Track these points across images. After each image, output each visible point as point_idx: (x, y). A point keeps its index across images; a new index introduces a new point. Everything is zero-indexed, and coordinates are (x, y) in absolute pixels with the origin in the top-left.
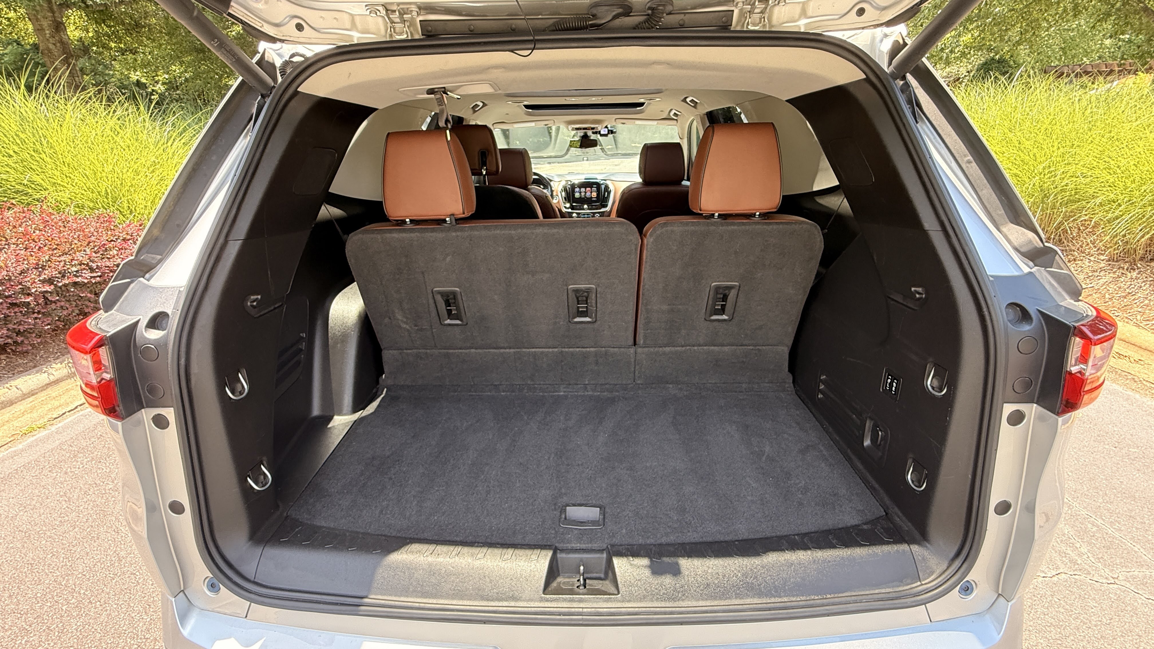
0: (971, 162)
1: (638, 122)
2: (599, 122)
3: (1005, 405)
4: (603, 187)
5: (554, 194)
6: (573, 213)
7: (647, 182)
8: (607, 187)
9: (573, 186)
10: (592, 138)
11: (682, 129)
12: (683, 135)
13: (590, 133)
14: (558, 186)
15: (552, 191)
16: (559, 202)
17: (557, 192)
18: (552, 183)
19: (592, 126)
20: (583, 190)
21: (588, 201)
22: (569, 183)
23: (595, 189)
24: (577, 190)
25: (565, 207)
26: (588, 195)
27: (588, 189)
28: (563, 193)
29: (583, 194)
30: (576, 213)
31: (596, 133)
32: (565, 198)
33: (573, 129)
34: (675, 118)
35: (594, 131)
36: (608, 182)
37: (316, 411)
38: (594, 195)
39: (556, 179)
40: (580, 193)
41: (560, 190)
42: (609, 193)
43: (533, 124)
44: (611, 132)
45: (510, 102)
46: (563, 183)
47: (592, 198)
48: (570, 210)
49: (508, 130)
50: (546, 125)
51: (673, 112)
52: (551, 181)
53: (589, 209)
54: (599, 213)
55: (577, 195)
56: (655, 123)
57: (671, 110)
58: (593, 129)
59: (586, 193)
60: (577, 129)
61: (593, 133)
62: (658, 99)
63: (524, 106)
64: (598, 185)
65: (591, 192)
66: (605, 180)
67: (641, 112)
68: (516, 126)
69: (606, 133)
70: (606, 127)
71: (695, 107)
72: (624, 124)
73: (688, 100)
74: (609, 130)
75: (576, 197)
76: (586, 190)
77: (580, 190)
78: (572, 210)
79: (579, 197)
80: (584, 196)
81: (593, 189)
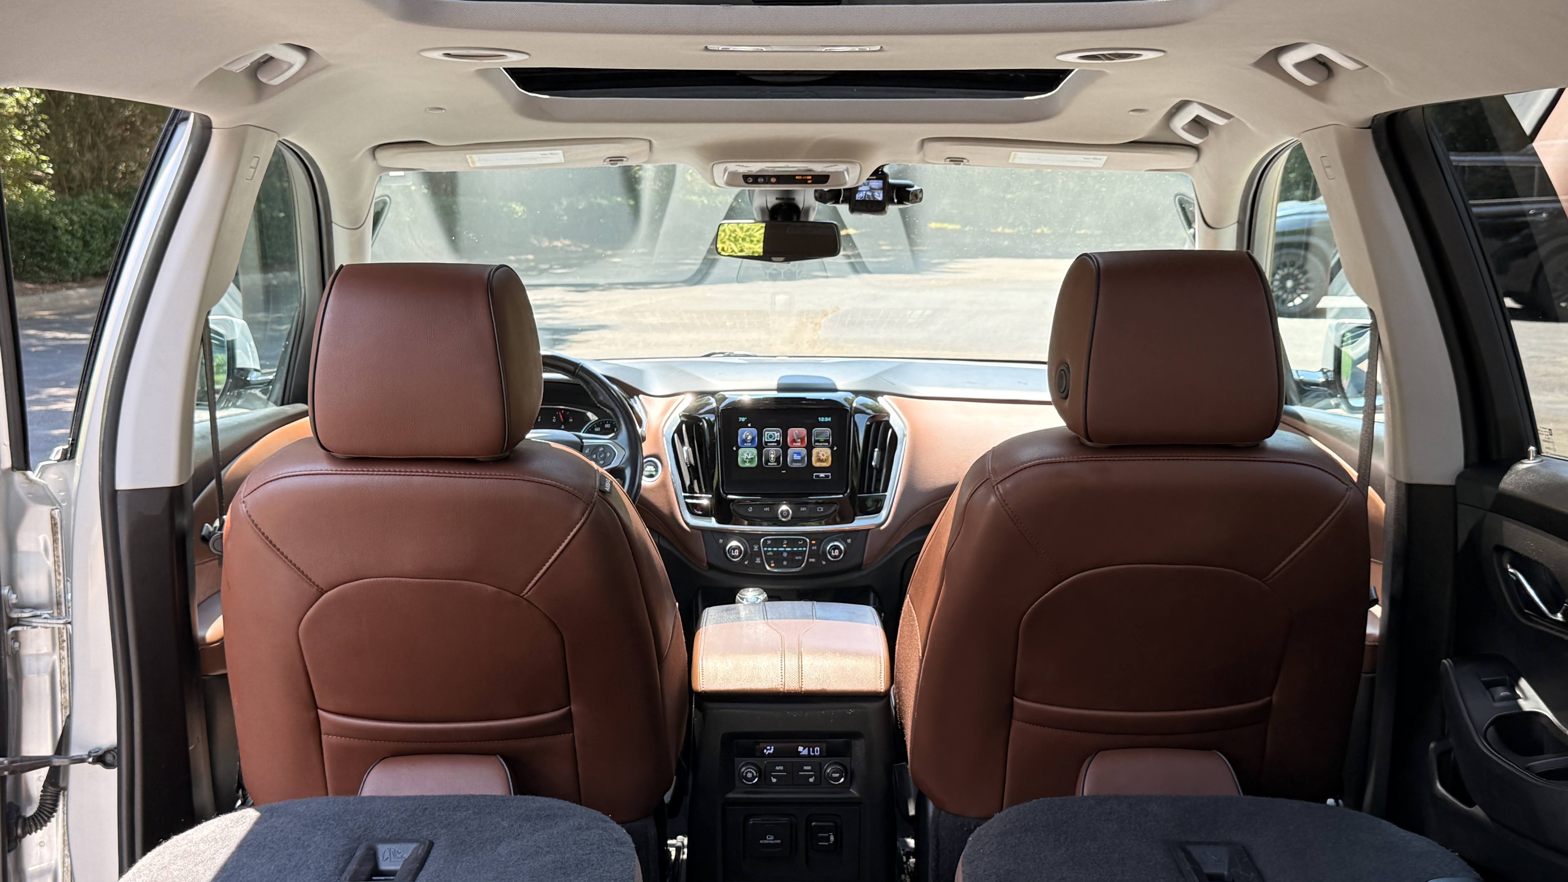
1: (1022, 156)
2: (847, 151)
4: (862, 422)
5: (647, 448)
6: (728, 535)
8: (879, 424)
9: (728, 418)
10: (812, 218)
11: (1217, 186)
12: (1220, 210)
13: (805, 196)
14: (660, 420)
15: (635, 441)
16: (663, 485)
17: (658, 443)
18: (637, 403)
19: (819, 168)
21: (796, 484)
22: (711, 402)
23: (828, 431)
25: (692, 508)
28: (685, 452)
30: (742, 535)
31: (835, 196)
32: (692, 469)
33: (733, 180)
34: (1194, 140)
35: (826, 188)
36: (884, 402)
39: (655, 384)
40: (760, 447)
41: (670, 433)
42: (889, 450)
43: (556, 156)
44: (901, 194)
45: (438, 55)
46: (687, 402)
47: (810, 469)
48: (712, 523)
50: (614, 160)
51: (1194, 111)
52: (632, 392)
53: (797, 520)
54: (843, 535)
55: (747, 456)
56: (1098, 159)
57: (1186, 104)
58: (823, 178)
59: (785, 447)
60: (752, 179)
61: (821, 197)
62: (1146, 55)
63: (514, 73)
64: (840, 414)
65: (810, 448)
66: (872, 394)
67: (1044, 114)
68: (479, 160)
69: (879, 196)
70: (879, 173)
71: (1316, 90)
72: (957, 161)
73: (1288, 58)
74: (888, 188)
75: (741, 464)
76: (785, 435)
77: (760, 435)
78: (719, 522)
79: (755, 464)
80: (777, 460)
81: (816, 430)
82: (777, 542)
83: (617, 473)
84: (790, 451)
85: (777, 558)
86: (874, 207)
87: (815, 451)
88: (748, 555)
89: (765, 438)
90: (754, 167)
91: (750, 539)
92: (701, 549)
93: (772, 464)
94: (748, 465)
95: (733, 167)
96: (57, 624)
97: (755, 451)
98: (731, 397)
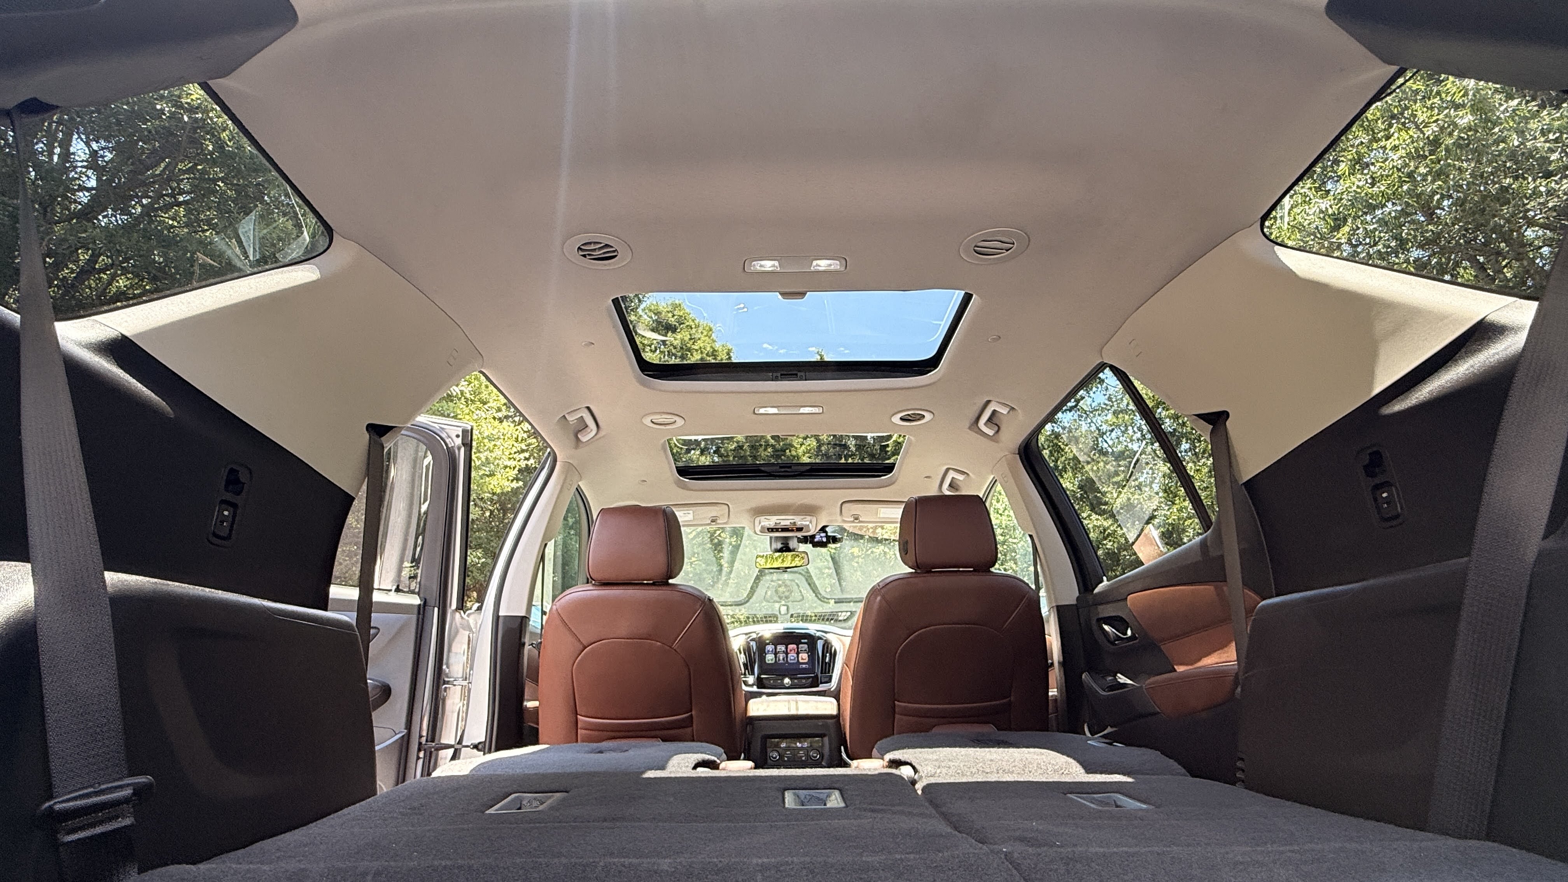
4: (821, 644)
6: (761, 694)
19: (799, 520)
20: (781, 648)
22: (758, 637)
23: (806, 646)
24: (770, 648)
25: (746, 683)
26: (792, 658)
27: (791, 647)
28: (742, 656)
29: (781, 656)
30: (768, 694)
31: (805, 539)
32: (745, 665)
33: (762, 529)
35: (803, 534)
36: (831, 637)
38: (804, 657)
40: (776, 654)
41: (735, 649)
42: (833, 656)
44: (835, 539)
46: (747, 637)
47: (798, 663)
48: (755, 689)
51: (951, 475)
53: (793, 686)
55: (770, 658)
57: (947, 471)
58: (801, 529)
59: (787, 653)
60: (771, 529)
61: (801, 540)
64: (811, 640)
65: (798, 653)
66: (826, 632)
67: (891, 482)
69: (824, 540)
70: (823, 529)
72: (856, 515)
74: (827, 537)
75: (767, 662)
76: (787, 648)
77: (776, 648)
78: (758, 688)
79: (773, 662)
80: (783, 659)
81: (800, 646)
84: (789, 655)
86: (822, 546)
87: (800, 655)
89: (778, 650)
90: (772, 520)
93: (781, 661)
94: (770, 662)
95: (762, 520)
97: (773, 656)
98: (763, 636)
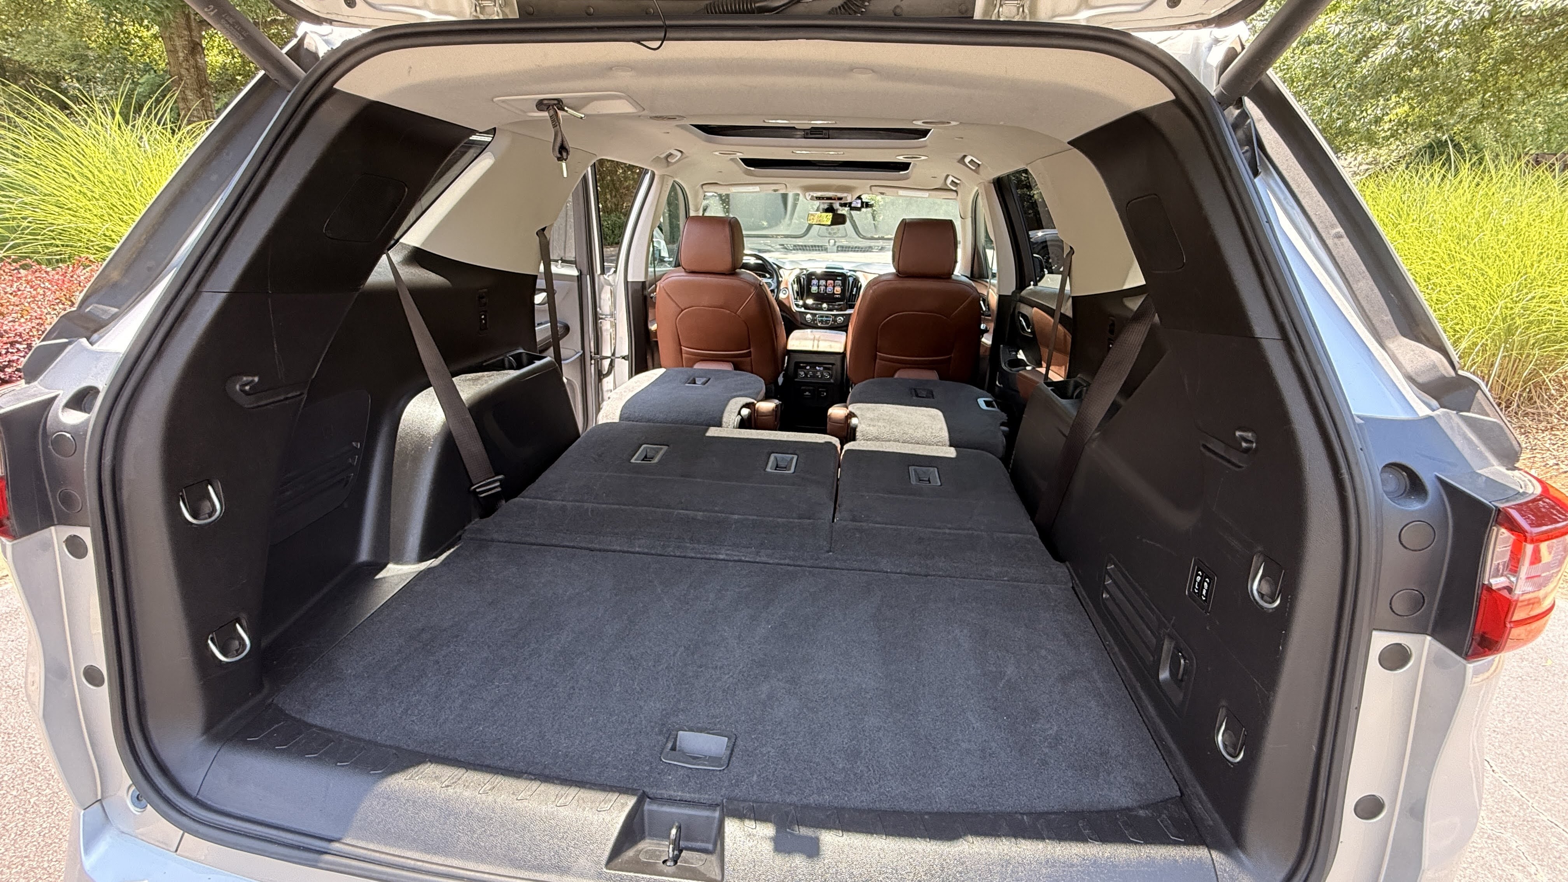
0: (1341, 237)
1: (901, 192)
2: (848, 189)
3: (1374, 633)
4: (851, 280)
5: (782, 286)
6: (807, 313)
7: (901, 274)
8: (856, 281)
9: (810, 276)
10: (839, 212)
11: (964, 204)
12: (965, 212)
13: (836, 205)
14: (788, 277)
15: (779, 283)
16: (788, 297)
17: (787, 284)
18: (781, 271)
19: (839, 195)
20: (823, 282)
21: (829, 298)
22: (805, 272)
23: (840, 282)
24: (815, 282)
25: (797, 305)
26: (829, 289)
27: (829, 282)
28: (795, 286)
29: (822, 288)
30: (811, 314)
31: (844, 205)
32: (797, 293)
33: (812, 198)
34: (954, 188)
35: (842, 202)
36: (858, 274)
37: (364, 554)
38: (838, 290)
39: (788, 266)
40: (819, 286)
41: (791, 281)
42: (859, 289)
43: (757, 188)
44: (867, 205)
45: (717, 153)
46: (797, 272)
47: (834, 294)
48: (803, 310)
49: (728, 196)
50: (775, 191)
51: (950, 179)
52: (780, 268)
53: (829, 310)
54: (842, 315)
55: (814, 289)
56: (926, 194)
57: (948, 176)
58: (840, 199)
59: (826, 286)
60: (818, 198)
61: (842, 205)
62: (923, 158)
63: (743, 160)
64: (844, 277)
65: (834, 287)
66: (855, 271)
67: (906, 178)
68: (734, 190)
69: (859, 205)
70: (859, 198)
71: (975, 171)
72: (882, 194)
73: (967, 160)
74: (862, 203)
75: (812, 291)
76: (827, 283)
77: (819, 282)
79: (816, 292)
80: (824, 290)
81: (836, 282)
82: (822, 317)
83: (772, 291)
85: (821, 321)
86: (858, 209)
87: (836, 288)
88: (814, 320)
89: (820, 284)
90: (819, 194)
91: (814, 315)
92: (799, 318)
93: (822, 292)
94: (814, 292)
95: (812, 194)
96: (612, 320)
97: (817, 287)
98: (811, 270)
